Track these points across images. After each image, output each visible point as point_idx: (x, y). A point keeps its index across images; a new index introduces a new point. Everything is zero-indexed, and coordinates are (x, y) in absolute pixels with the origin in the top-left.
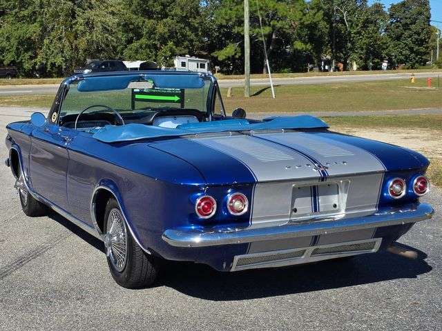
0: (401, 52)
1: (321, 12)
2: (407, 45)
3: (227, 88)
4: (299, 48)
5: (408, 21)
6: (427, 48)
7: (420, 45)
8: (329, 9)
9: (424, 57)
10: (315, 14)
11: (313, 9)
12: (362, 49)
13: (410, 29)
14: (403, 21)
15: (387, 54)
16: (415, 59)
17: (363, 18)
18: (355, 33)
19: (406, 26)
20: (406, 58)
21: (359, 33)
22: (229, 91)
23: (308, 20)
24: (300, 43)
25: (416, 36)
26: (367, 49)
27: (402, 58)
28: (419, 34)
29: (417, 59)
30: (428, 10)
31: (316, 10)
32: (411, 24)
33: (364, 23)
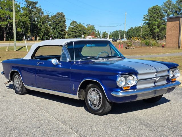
0: (55, 34)
1: (28, 17)
2: (57, 31)
3: (6, 47)
4: (19, 31)
5: (58, 22)
6: (65, 32)
7: (62, 31)
8: (31, 16)
9: (64, 36)
10: (25, 17)
11: (24, 15)
12: (43, 32)
13: (58, 25)
14: (56, 22)
15: (51, 35)
16: (60, 36)
17: (42, 20)
18: (39, 26)
19: (57, 24)
20: (58, 36)
21: (41, 26)
22: (7, 48)
23: (22, 20)
24: (19, 29)
25: (61, 28)
26: (45, 32)
27: (56, 36)
28: (62, 27)
29: (61, 37)
30: (65, 18)
31: (26, 16)
32: (59, 23)
33: (43, 22)
